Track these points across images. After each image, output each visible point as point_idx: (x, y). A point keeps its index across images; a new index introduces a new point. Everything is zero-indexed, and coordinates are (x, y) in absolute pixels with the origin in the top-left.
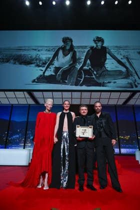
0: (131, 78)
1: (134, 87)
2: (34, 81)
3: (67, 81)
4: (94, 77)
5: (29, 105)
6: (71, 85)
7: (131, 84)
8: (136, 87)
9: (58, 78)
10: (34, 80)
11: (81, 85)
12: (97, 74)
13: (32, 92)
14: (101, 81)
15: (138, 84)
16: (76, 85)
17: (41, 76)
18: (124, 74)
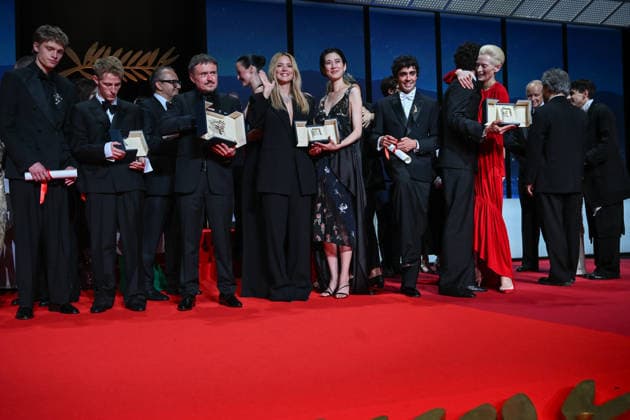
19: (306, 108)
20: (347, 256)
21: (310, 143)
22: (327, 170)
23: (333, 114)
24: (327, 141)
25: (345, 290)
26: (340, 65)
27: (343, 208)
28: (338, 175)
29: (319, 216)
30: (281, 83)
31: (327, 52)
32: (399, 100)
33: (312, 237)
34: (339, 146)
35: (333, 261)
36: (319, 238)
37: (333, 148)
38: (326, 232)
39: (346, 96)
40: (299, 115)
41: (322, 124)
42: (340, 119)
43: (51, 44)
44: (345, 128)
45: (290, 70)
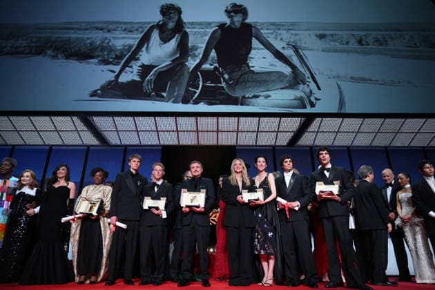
0: (301, 86)
1: (308, 106)
2: (94, 94)
3: (164, 94)
4: (223, 84)
5: (89, 146)
6: (174, 102)
7: (301, 99)
8: (312, 105)
9: (147, 87)
10: (96, 91)
11: (196, 102)
12: (230, 79)
13: (90, 118)
14: (238, 93)
15: (317, 99)
16: (185, 101)
17: (110, 82)
18: (287, 79)
19: (248, 183)
20: (272, 262)
21: (249, 200)
22: (260, 215)
23: (261, 186)
24: (258, 200)
25: (270, 282)
26: (264, 164)
27: (270, 234)
28: (266, 217)
29: (256, 240)
30: (237, 173)
31: (259, 157)
32: (284, 177)
33: (253, 251)
34: (264, 202)
35: (265, 264)
36: (257, 253)
37: (262, 203)
38: (261, 249)
39: (266, 178)
40: (244, 187)
41: (256, 191)
42: (264, 189)
43: (135, 159)
44: (267, 193)
45: (241, 166)
